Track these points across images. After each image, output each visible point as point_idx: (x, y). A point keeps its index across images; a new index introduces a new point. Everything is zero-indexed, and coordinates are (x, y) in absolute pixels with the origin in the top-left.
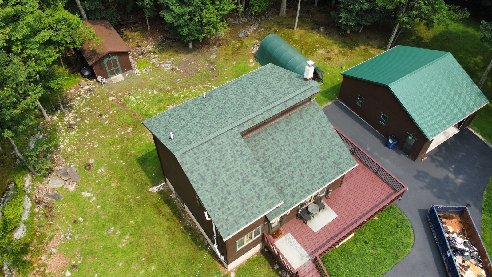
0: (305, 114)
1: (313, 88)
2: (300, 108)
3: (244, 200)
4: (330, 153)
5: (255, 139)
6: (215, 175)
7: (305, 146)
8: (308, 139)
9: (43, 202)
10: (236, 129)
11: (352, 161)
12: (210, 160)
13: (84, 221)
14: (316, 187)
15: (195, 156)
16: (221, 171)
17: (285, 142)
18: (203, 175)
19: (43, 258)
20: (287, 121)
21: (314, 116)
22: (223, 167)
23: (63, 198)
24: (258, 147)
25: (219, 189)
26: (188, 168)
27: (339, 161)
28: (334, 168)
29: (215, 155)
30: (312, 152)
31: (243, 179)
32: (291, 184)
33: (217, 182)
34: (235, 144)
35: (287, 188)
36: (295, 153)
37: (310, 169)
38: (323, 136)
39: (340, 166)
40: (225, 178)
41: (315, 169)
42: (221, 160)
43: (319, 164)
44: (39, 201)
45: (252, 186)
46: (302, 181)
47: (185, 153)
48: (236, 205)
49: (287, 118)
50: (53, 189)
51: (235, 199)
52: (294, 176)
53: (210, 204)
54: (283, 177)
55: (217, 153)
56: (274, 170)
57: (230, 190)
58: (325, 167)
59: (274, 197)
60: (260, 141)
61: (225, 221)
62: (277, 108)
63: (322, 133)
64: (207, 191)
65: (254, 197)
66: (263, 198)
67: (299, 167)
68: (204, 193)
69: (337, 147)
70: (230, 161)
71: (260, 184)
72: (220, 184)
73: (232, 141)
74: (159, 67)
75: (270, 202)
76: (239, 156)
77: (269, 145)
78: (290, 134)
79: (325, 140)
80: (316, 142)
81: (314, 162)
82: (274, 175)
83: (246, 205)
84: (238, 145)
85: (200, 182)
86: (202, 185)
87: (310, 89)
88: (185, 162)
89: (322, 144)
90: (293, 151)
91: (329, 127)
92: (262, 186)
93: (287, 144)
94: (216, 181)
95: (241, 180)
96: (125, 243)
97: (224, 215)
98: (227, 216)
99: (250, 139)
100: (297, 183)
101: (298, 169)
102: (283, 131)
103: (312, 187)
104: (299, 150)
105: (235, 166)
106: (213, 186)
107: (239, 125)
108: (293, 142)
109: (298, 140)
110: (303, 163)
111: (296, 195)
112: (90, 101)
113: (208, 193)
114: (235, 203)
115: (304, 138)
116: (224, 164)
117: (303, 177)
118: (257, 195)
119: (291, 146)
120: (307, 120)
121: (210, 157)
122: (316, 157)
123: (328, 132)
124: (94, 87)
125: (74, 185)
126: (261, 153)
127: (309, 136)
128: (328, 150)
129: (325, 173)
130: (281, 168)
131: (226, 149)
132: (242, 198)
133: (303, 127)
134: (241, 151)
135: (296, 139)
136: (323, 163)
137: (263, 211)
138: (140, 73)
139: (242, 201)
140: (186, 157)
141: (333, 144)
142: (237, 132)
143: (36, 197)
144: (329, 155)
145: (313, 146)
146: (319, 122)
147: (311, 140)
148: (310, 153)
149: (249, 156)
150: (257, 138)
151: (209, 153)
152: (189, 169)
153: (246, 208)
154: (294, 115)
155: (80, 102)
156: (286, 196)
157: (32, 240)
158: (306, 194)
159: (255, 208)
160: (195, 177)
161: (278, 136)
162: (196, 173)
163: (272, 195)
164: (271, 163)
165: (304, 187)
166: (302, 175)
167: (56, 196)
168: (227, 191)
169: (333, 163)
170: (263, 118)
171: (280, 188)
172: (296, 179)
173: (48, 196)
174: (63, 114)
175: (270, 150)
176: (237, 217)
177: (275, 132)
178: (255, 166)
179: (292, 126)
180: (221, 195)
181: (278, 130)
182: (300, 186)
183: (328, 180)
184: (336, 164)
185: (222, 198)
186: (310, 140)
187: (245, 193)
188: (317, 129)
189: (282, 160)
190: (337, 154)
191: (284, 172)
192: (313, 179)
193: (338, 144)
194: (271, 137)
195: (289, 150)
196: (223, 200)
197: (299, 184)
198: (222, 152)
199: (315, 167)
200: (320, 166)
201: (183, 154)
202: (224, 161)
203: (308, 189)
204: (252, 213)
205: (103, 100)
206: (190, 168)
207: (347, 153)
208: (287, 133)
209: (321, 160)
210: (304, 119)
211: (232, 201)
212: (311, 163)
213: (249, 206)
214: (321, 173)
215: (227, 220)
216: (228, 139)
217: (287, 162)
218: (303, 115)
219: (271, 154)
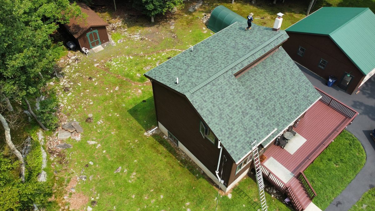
0: (276, 58)
1: (283, 35)
2: (272, 54)
3: (246, 129)
4: (300, 89)
5: (241, 80)
6: (220, 110)
7: (280, 84)
8: (281, 78)
9: (56, 151)
10: (230, 72)
11: (317, 94)
12: (214, 98)
13: (94, 164)
14: (294, 116)
15: (202, 95)
16: (224, 107)
17: (265, 82)
18: (211, 111)
20: (263, 64)
21: (283, 60)
22: (225, 103)
23: (72, 147)
25: (225, 122)
26: (198, 105)
27: (308, 95)
28: (304, 100)
29: (217, 93)
30: (286, 89)
31: (243, 112)
32: (275, 115)
33: (223, 116)
34: (231, 84)
35: (272, 119)
36: (274, 90)
37: (287, 102)
38: (292, 75)
39: (309, 99)
40: (229, 112)
41: (291, 102)
42: (222, 98)
44: (52, 151)
45: (251, 117)
46: (283, 112)
47: (193, 93)
48: (241, 134)
50: (62, 141)
51: (239, 129)
52: (276, 109)
53: (221, 135)
54: (268, 110)
55: (219, 92)
56: (260, 105)
57: (234, 122)
58: (298, 100)
59: (269, 125)
60: (246, 82)
61: (234, 148)
62: (259, 53)
63: (291, 73)
64: (216, 124)
65: (254, 126)
66: (260, 126)
67: (278, 101)
68: (214, 126)
69: (304, 83)
70: (230, 98)
71: (256, 115)
72: (225, 117)
73: (229, 81)
74: (130, 38)
75: (266, 129)
76: (236, 93)
77: (252, 85)
78: (267, 75)
79: (294, 78)
80: (288, 81)
81: (289, 96)
83: (249, 133)
84: (233, 85)
85: (210, 117)
86: (211, 119)
87: (281, 37)
88: (194, 101)
89: (292, 82)
90: (272, 88)
91: (296, 68)
92: (258, 116)
93: (266, 83)
94: (221, 115)
95: (241, 113)
96: (133, 178)
97: (233, 143)
98: (236, 143)
100: (279, 114)
101: (278, 103)
102: (261, 73)
103: (291, 116)
104: (276, 87)
105: (234, 102)
106: (221, 119)
107: (231, 69)
108: (271, 81)
109: (274, 79)
110: (281, 97)
111: (280, 124)
112: (78, 68)
113: (217, 126)
114: (240, 133)
115: (278, 77)
116: (226, 100)
117: (283, 109)
118: (255, 124)
119: (270, 85)
120: (278, 63)
121: (214, 95)
122: (290, 93)
123: (296, 72)
124: (80, 56)
125: (80, 136)
127: (282, 76)
128: (298, 86)
129: (299, 105)
130: (265, 103)
131: (225, 88)
132: (244, 128)
133: (276, 69)
134: (237, 89)
135: (272, 79)
136: (296, 97)
137: (263, 137)
138: (115, 43)
139: (245, 130)
140: (195, 97)
141: (301, 81)
142: (231, 74)
143: (49, 148)
144: (299, 90)
145: (286, 84)
146: (287, 65)
147: (284, 79)
149: (244, 93)
151: (212, 92)
152: (199, 107)
153: (249, 135)
154: (268, 60)
155: (70, 69)
157: (53, 184)
158: (287, 122)
159: (256, 135)
160: (204, 113)
161: (258, 77)
162: (205, 110)
163: (267, 124)
164: (257, 99)
165: (285, 117)
166: (282, 107)
167: (66, 146)
168: (232, 122)
169: (303, 97)
170: (249, 61)
172: (278, 111)
173: (58, 147)
174: (58, 80)
175: (255, 89)
176: (243, 143)
177: (256, 74)
178: (250, 101)
179: (268, 69)
180: (228, 126)
181: (258, 72)
182: (282, 116)
183: (302, 110)
184: (305, 97)
185: (229, 129)
186: (283, 80)
187: (246, 124)
188: (287, 70)
189: (265, 97)
190: (305, 89)
191: (267, 106)
192: (291, 110)
193: (305, 81)
194: (253, 78)
195: (269, 88)
196: (230, 130)
197: (281, 115)
198: (222, 91)
199: (290, 100)
200: (294, 99)
201: (192, 94)
202: (225, 98)
203: (288, 119)
205: (89, 66)
206: (200, 105)
208: (265, 74)
209: (294, 94)
210: (276, 63)
211: (237, 131)
212: (287, 97)
213: (251, 134)
214: (296, 105)
215: (236, 146)
216: (225, 80)
217: (269, 98)
218: (274, 59)
219: (256, 92)
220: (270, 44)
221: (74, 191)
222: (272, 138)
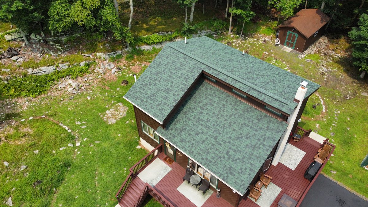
1: (286, 105)
4: (238, 161)
6: (163, 71)
7: (232, 134)
8: (241, 134)
10: (205, 66)
11: (242, 187)
12: (172, 63)
14: (198, 158)
15: (171, 54)
16: (168, 73)
17: (227, 116)
18: (160, 65)
19: (138, 63)
20: (248, 108)
21: (269, 130)
22: (171, 73)
24: (210, 98)
25: (155, 78)
26: (162, 54)
27: (234, 173)
28: (225, 169)
29: (178, 64)
30: (229, 142)
31: (168, 89)
32: (191, 135)
33: (159, 74)
34: (192, 72)
35: (186, 133)
36: (221, 128)
37: (212, 147)
38: (253, 147)
39: (229, 175)
40: (164, 78)
41: (214, 151)
42: (176, 69)
43: (221, 153)
45: (165, 97)
46: (198, 144)
47: (171, 47)
48: (148, 93)
49: (250, 108)
51: (152, 90)
52: (199, 135)
54: (194, 127)
55: (180, 64)
56: (197, 117)
57: (157, 85)
58: (221, 161)
59: (163, 115)
60: (216, 97)
63: (255, 145)
64: (151, 72)
65: (158, 101)
66: (159, 107)
67: (209, 136)
69: (249, 166)
70: (178, 75)
72: (159, 77)
73: (194, 69)
74: (319, 66)
75: (158, 114)
76: (184, 78)
77: (216, 104)
78: (236, 116)
79: (250, 150)
80: (242, 142)
81: (221, 148)
82: (193, 119)
83: (150, 99)
84: (192, 73)
85: (155, 65)
86: (154, 67)
87: (283, 104)
88: (165, 50)
89: (244, 149)
91: (267, 150)
93: (226, 118)
94: (160, 73)
95: (166, 88)
97: (139, 89)
98: (139, 91)
99: (214, 89)
100: (194, 140)
101: (208, 136)
102: (236, 109)
103: (197, 155)
104: (225, 130)
105: (175, 79)
106: (156, 74)
107: (208, 66)
108: (230, 123)
109: (235, 125)
110: (216, 138)
111: (183, 143)
112: (257, 45)
113: (149, 73)
115: (240, 130)
116: (174, 72)
117: (202, 144)
118: (160, 103)
119: (225, 122)
120: (260, 125)
121: (175, 62)
122: (227, 149)
123: (260, 151)
124: (271, 42)
126: (206, 102)
127: (244, 134)
128: (241, 157)
129: (215, 163)
130: (201, 122)
131: (186, 68)
132: (154, 94)
133: (250, 125)
134: (189, 77)
135: (235, 123)
136: (224, 157)
137: (150, 112)
138: (303, 58)
139: (152, 95)
140: (169, 50)
141: (250, 161)
144: (236, 160)
145: (236, 142)
146: (265, 138)
147: (242, 137)
148: (227, 141)
150: (217, 93)
151: (177, 60)
152: (161, 55)
153: (148, 100)
154: (258, 112)
155: (253, 41)
156: (180, 135)
157: (146, 55)
158: (188, 151)
159: (150, 106)
160: (157, 61)
161: (229, 108)
162: (160, 60)
164: (202, 113)
165: (193, 147)
166: (204, 141)
168: (156, 83)
169: (229, 167)
170: (225, 79)
171: (184, 128)
172: (198, 138)
175: (212, 107)
176: (140, 97)
177: (231, 104)
179: (246, 115)
180: (151, 81)
181: (235, 105)
182: (193, 144)
183: (210, 167)
184: (230, 170)
186: (240, 136)
187: (158, 95)
188: (257, 138)
189: (208, 120)
190: (241, 169)
191: (199, 125)
192: (204, 153)
194: (224, 103)
195: (221, 122)
196: (149, 84)
198: (182, 67)
199: (217, 150)
200: (220, 155)
202: (176, 71)
203: (193, 152)
204: (146, 105)
205: (262, 50)
206: (162, 55)
207: (249, 179)
208: (236, 114)
209: (228, 153)
210: (260, 123)
211: (150, 89)
212: (219, 146)
213: (150, 101)
214: (213, 158)
215: (136, 92)
216: (194, 65)
217: (209, 124)
218: (263, 120)
219: (209, 110)
220: (262, 94)
221: (143, 65)
222: (167, 138)
